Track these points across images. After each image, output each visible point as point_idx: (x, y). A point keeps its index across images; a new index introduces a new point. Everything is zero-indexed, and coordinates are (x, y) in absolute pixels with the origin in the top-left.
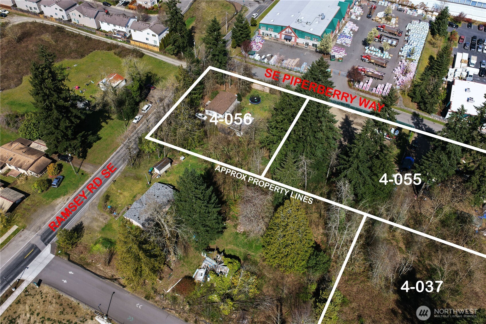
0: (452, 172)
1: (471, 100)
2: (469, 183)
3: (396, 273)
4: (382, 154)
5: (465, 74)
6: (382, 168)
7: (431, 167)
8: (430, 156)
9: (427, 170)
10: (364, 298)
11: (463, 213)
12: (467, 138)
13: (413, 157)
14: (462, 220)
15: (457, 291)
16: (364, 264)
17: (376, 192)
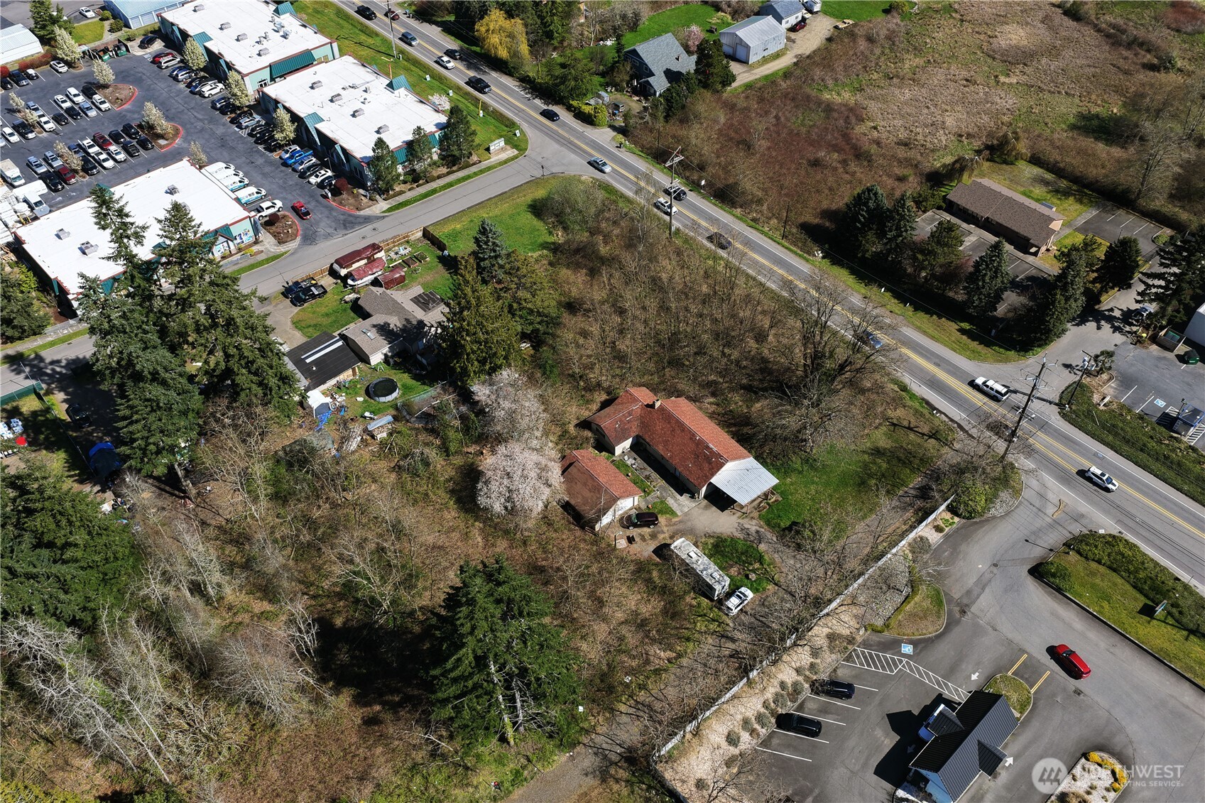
0: (196, 400)
1: (87, 248)
2: (243, 395)
3: (304, 660)
4: (31, 496)
5: (24, 208)
6: (64, 523)
7: (152, 428)
8: (128, 412)
9: (151, 440)
10: (305, 766)
11: (288, 449)
12: (154, 324)
13: (101, 439)
14: (299, 461)
15: (410, 575)
16: (237, 714)
17: (106, 575)
